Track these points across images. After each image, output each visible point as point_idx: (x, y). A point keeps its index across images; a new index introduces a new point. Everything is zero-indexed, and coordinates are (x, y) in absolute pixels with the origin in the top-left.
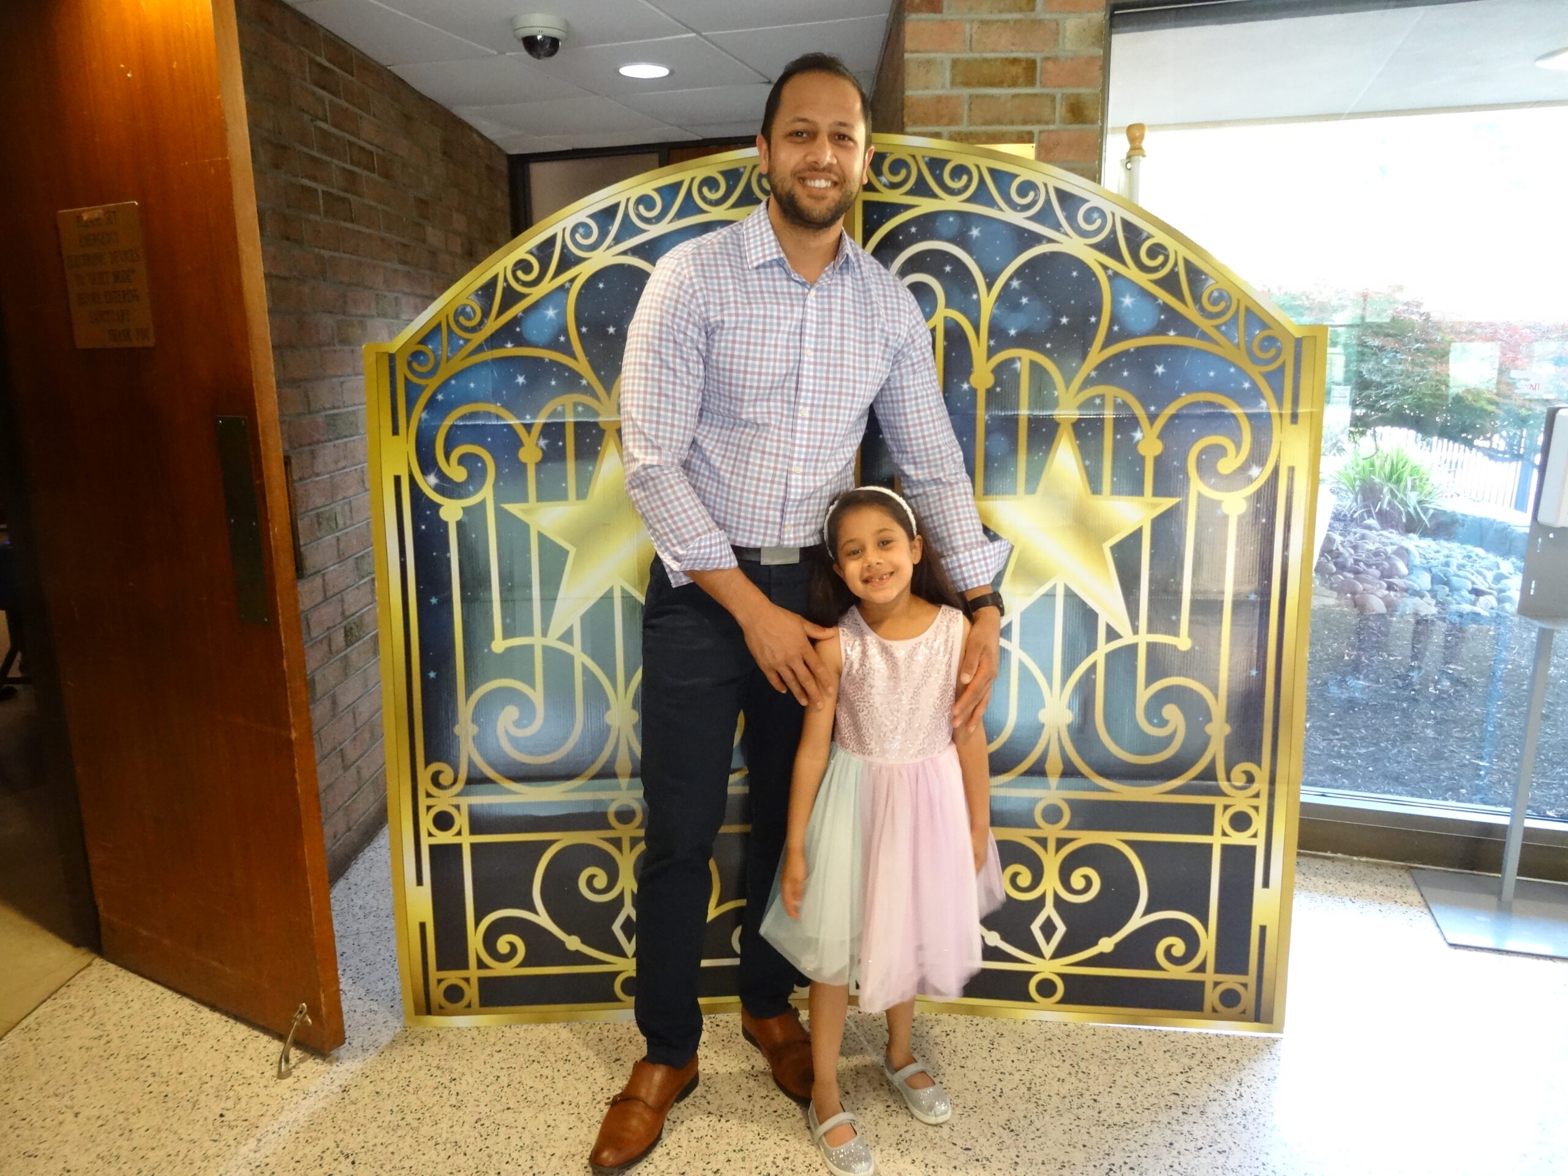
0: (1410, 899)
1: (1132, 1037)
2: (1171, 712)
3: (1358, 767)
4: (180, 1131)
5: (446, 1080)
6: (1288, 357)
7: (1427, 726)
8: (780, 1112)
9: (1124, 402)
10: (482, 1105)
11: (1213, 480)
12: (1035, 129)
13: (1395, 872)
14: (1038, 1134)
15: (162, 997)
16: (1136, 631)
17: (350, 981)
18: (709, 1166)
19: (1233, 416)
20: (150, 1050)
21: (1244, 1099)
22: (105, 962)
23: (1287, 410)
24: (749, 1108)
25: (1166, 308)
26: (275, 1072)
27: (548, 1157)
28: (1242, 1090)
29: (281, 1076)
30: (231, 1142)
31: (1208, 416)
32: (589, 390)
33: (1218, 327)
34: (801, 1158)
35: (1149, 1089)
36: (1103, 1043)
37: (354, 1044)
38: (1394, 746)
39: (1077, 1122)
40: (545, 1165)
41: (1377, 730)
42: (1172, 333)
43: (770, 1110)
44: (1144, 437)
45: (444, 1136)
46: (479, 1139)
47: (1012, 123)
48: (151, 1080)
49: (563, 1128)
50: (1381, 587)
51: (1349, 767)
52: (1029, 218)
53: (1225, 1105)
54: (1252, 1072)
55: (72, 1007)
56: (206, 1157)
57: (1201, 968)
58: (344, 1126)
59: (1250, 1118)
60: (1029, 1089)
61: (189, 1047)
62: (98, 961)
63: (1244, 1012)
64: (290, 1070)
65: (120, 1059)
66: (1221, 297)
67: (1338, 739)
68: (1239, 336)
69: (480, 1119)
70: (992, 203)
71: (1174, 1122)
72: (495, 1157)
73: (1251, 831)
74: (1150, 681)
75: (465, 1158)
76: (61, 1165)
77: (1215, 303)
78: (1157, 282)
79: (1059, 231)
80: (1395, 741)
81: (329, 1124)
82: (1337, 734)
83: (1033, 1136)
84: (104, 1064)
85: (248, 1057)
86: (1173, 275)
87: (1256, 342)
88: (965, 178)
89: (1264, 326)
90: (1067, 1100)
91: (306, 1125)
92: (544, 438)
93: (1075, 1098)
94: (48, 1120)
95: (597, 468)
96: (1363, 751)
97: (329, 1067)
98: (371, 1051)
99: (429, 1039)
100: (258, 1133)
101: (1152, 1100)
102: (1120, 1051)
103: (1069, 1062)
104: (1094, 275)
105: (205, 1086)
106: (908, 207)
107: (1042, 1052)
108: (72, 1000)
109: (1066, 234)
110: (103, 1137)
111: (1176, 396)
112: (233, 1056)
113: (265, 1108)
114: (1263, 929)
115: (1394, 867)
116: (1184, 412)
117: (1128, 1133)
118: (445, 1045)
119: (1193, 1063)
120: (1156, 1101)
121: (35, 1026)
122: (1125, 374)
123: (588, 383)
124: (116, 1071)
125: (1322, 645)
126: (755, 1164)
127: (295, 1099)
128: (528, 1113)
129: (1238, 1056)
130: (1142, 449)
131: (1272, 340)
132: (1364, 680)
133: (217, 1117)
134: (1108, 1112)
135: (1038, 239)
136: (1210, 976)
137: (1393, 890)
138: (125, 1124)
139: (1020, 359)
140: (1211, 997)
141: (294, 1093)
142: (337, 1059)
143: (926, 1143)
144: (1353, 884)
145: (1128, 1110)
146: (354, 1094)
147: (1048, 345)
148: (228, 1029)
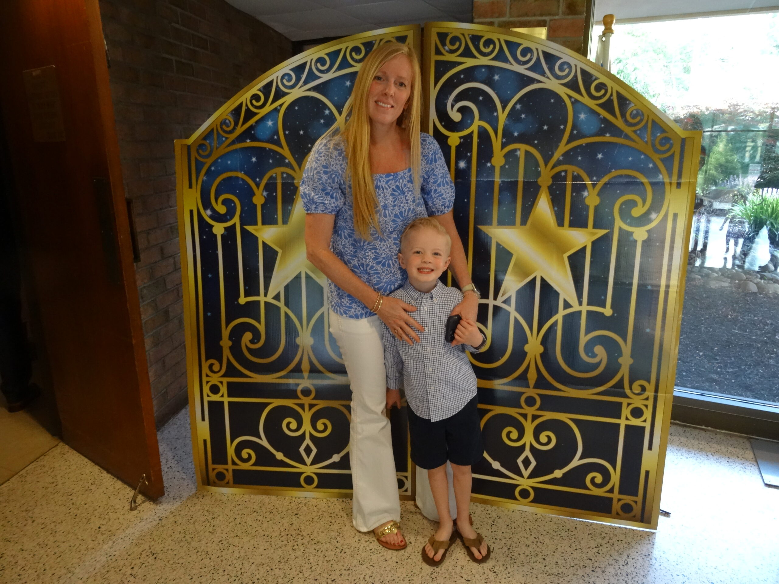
0: (746, 456)
1: (572, 524)
2: (599, 350)
3: (726, 379)
4: (78, 534)
5: (210, 518)
6: (677, 149)
7: (770, 358)
8: (373, 550)
9: (578, 174)
10: (224, 533)
11: (628, 220)
12: (547, 18)
13: (741, 440)
14: (509, 575)
15: (86, 464)
16: (580, 303)
17: (176, 462)
18: (330, 577)
19: (642, 183)
20: (75, 490)
21: (629, 566)
22: (64, 445)
23: (675, 180)
24: (357, 547)
25: (605, 120)
26: (129, 507)
27: (250, 564)
28: (628, 560)
29: (132, 509)
30: (101, 542)
31: (628, 183)
32: (289, 165)
33: (635, 132)
34: (379, 576)
35: (575, 555)
36: (555, 527)
37: (170, 495)
38: (749, 368)
39: (531, 571)
40: (248, 568)
41: (741, 359)
42: (608, 135)
43: (368, 549)
44: (589, 195)
45: (203, 548)
46: (219, 551)
47: (534, 15)
48: (71, 506)
49: (262, 548)
50: (757, 277)
51: (720, 379)
52: (527, 69)
53: (617, 567)
54: (636, 550)
55: (44, 466)
56: (87, 548)
57: (611, 491)
58: (156, 538)
59: (630, 577)
60: (509, 549)
61: (93, 491)
62: (61, 444)
63: (634, 516)
64: (136, 506)
65: (59, 495)
66: (637, 114)
67: (717, 363)
68: (648, 137)
69: (221, 540)
70: (506, 60)
71: (586, 576)
72: (224, 562)
73: (643, 418)
74: (587, 332)
75: (210, 561)
76: (20, 547)
77: (634, 117)
78: (600, 105)
79: (544, 76)
80: (750, 365)
81: (149, 536)
82: (717, 360)
83: (505, 576)
84: (51, 497)
85: (119, 498)
86: (610, 101)
87: (657, 142)
88: (492, 46)
89: (663, 131)
90: (528, 557)
91: (137, 536)
92: (266, 191)
93: (533, 557)
94: (20, 523)
95: (293, 207)
96: (731, 370)
97: (155, 506)
98: (177, 500)
99: (206, 495)
100: (114, 538)
101: (576, 562)
102: (563, 532)
103: (533, 535)
104: (563, 101)
105: (96, 512)
106: (460, 63)
107: (520, 529)
108: (45, 463)
109: (548, 78)
110: (42, 534)
111: (610, 172)
112: (112, 497)
113: (121, 525)
114: (647, 473)
115: (741, 437)
116: (613, 180)
117: (558, 579)
118: (214, 498)
119: (603, 542)
120: (578, 563)
121: (25, 475)
122: (580, 158)
123: (289, 162)
124: (56, 500)
125: (716, 309)
126: (354, 578)
127: (136, 522)
128: (246, 540)
129: (630, 540)
130: (587, 202)
131: (666, 140)
132: (738, 330)
133: (97, 528)
134: (551, 565)
135: (532, 81)
136: (616, 495)
137: (738, 450)
138: (54, 528)
139: (519, 149)
140: (616, 506)
141: (136, 519)
142: (160, 503)
143: (447, 575)
144: (714, 445)
145: (561, 566)
146: (164, 522)
147: (536, 142)
148: (112, 483)
